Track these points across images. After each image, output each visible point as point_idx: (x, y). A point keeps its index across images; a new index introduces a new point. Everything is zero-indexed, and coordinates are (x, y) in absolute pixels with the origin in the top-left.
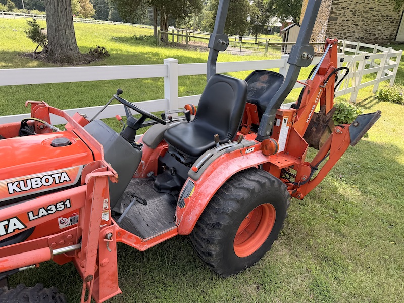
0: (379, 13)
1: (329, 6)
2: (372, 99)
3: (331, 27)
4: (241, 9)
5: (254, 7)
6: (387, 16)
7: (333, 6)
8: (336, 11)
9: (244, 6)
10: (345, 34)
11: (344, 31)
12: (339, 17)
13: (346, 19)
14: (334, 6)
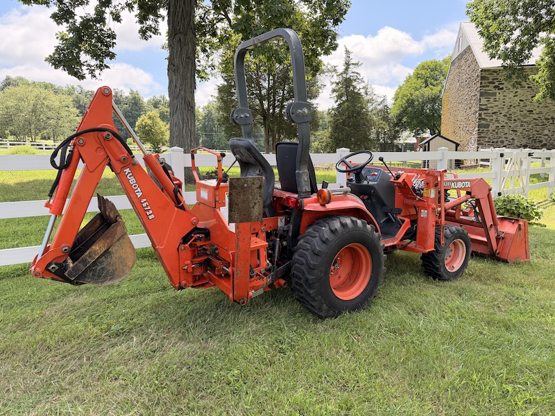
0: (541, 116)
1: (476, 112)
2: (547, 202)
3: (482, 135)
4: (365, 125)
5: (381, 122)
6: (552, 118)
7: (480, 112)
8: (486, 117)
9: (368, 121)
10: (502, 142)
11: (501, 139)
12: (491, 124)
13: (500, 125)
14: (483, 112)
